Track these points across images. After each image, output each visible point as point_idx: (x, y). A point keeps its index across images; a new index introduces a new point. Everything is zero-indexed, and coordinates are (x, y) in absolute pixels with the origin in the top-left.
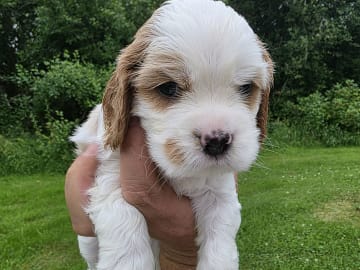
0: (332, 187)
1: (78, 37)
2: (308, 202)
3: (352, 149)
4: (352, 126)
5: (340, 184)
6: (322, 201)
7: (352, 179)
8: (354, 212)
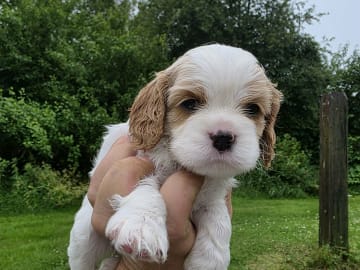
0: (268, 238)
1: (27, 76)
2: (243, 253)
3: (293, 202)
4: (291, 179)
5: (275, 237)
6: (256, 253)
7: (287, 231)
8: (284, 265)
